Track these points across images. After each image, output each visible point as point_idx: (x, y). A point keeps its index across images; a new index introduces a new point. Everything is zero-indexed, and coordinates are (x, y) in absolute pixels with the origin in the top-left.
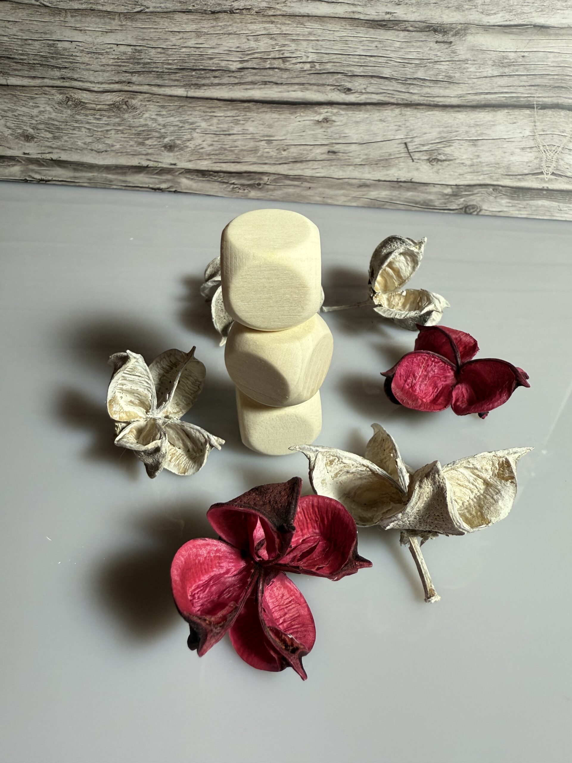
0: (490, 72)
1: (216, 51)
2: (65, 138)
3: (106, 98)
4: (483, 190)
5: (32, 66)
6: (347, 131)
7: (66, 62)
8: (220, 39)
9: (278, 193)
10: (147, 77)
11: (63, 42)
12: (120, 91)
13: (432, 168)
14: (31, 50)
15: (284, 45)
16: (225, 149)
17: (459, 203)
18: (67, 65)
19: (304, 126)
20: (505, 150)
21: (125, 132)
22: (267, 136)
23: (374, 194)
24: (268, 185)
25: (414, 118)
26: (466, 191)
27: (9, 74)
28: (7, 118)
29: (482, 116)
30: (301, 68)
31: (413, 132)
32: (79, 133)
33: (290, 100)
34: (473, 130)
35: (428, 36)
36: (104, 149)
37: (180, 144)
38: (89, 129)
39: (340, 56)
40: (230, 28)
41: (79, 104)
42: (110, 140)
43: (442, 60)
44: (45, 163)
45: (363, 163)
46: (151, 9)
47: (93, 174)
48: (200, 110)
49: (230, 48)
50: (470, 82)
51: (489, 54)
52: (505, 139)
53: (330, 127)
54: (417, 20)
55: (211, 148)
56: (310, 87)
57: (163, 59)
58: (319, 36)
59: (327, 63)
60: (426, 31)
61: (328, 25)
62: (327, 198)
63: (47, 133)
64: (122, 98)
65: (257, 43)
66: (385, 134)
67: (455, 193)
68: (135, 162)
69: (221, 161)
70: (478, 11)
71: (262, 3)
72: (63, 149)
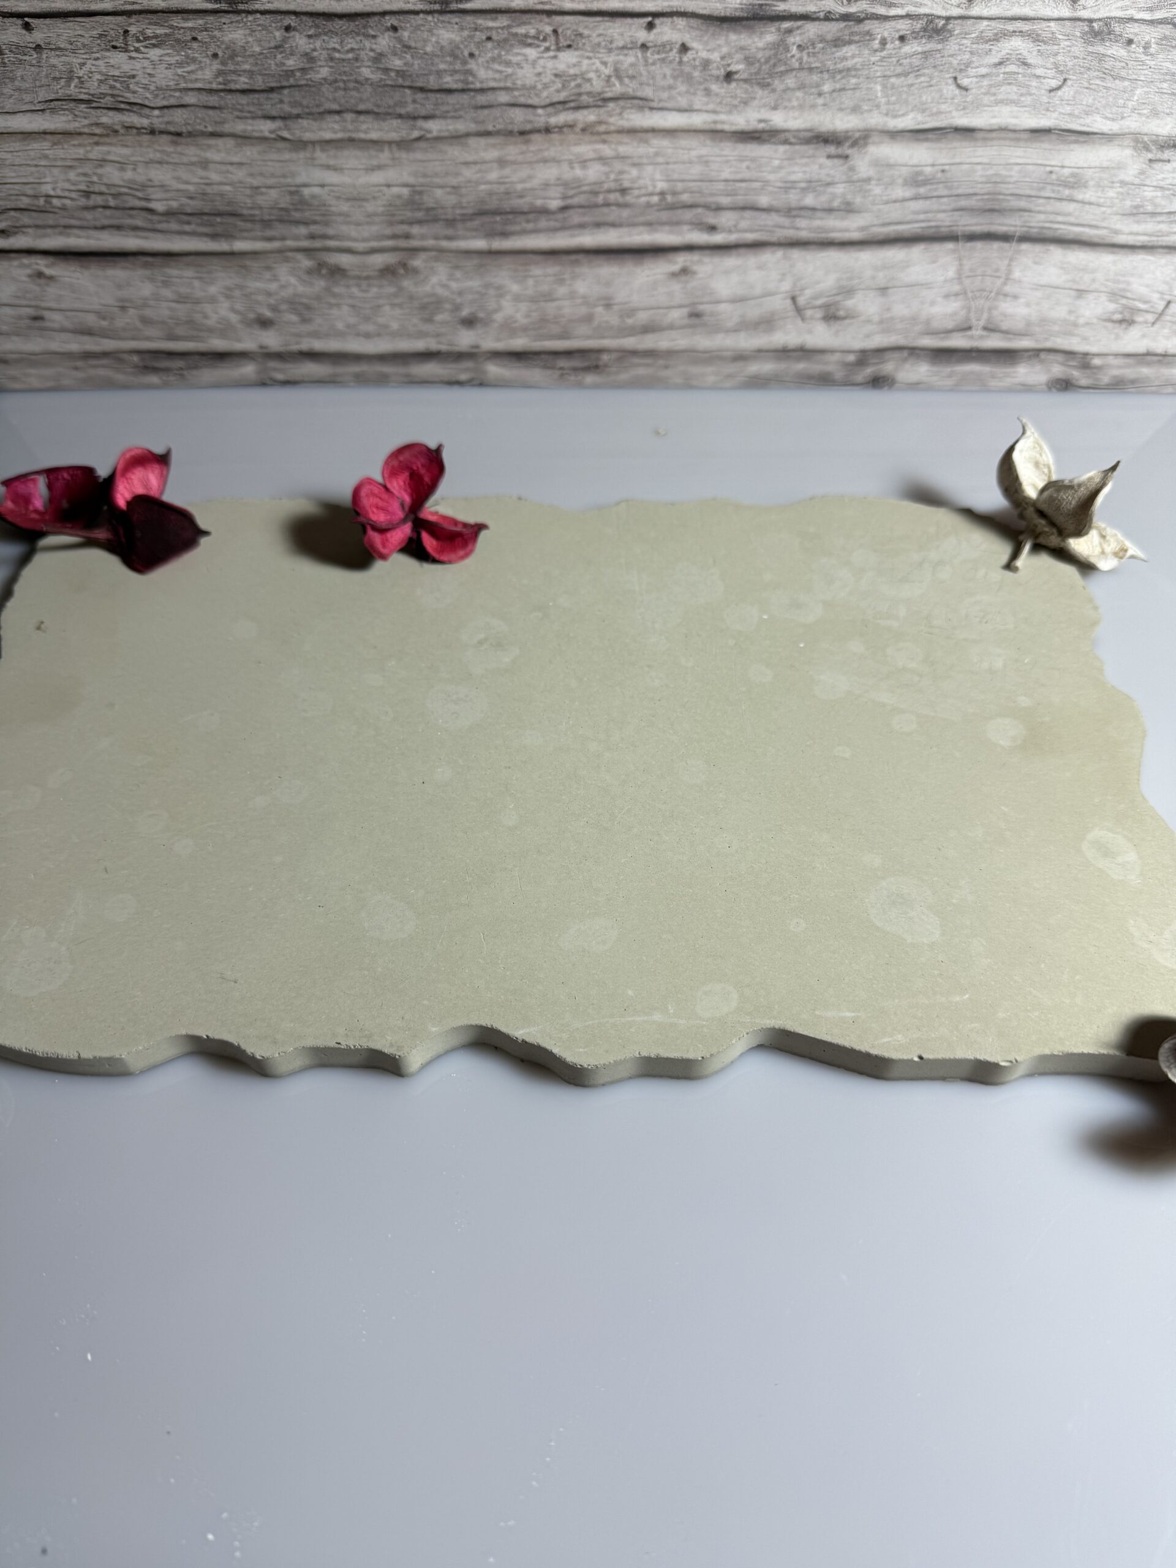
0: (901, 193)
1: (528, 185)
2: (319, 320)
3: (375, 261)
4: (897, 354)
5: (266, 224)
6: (713, 285)
7: (315, 214)
8: (533, 168)
9: (624, 377)
10: (432, 228)
11: (311, 187)
12: (395, 249)
13: (830, 329)
14: (265, 202)
15: (622, 172)
16: (547, 321)
17: (865, 374)
18: (318, 218)
19: (655, 281)
20: (922, 299)
21: (404, 306)
22: (605, 299)
23: (752, 369)
24: (610, 366)
25: (802, 263)
26: (874, 357)
27: (234, 238)
29: (893, 254)
30: (646, 202)
31: (804, 281)
33: (632, 246)
34: (881, 275)
35: (816, 149)
36: (376, 331)
37: (483, 317)
38: (352, 306)
39: (699, 184)
40: (546, 154)
41: (337, 272)
42: (383, 318)
43: (836, 180)
44: (290, 359)
45: (737, 327)
46: (435, 134)
47: (359, 367)
48: (509, 269)
49: (547, 180)
50: (875, 208)
51: (898, 170)
52: (922, 285)
53: (690, 281)
54: (800, 128)
55: (527, 320)
56: (661, 227)
57: (455, 201)
58: (670, 157)
59: (683, 193)
60: (814, 143)
61: (682, 141)
62: (691, 379)
63: (293, 316)
64: (397, 259)
65: (585, 171)
66: (765, 286)
67: (860, 362)
68: (420, 345)
70: (880, 113)
71: (589, 116)
72: (316, 335)
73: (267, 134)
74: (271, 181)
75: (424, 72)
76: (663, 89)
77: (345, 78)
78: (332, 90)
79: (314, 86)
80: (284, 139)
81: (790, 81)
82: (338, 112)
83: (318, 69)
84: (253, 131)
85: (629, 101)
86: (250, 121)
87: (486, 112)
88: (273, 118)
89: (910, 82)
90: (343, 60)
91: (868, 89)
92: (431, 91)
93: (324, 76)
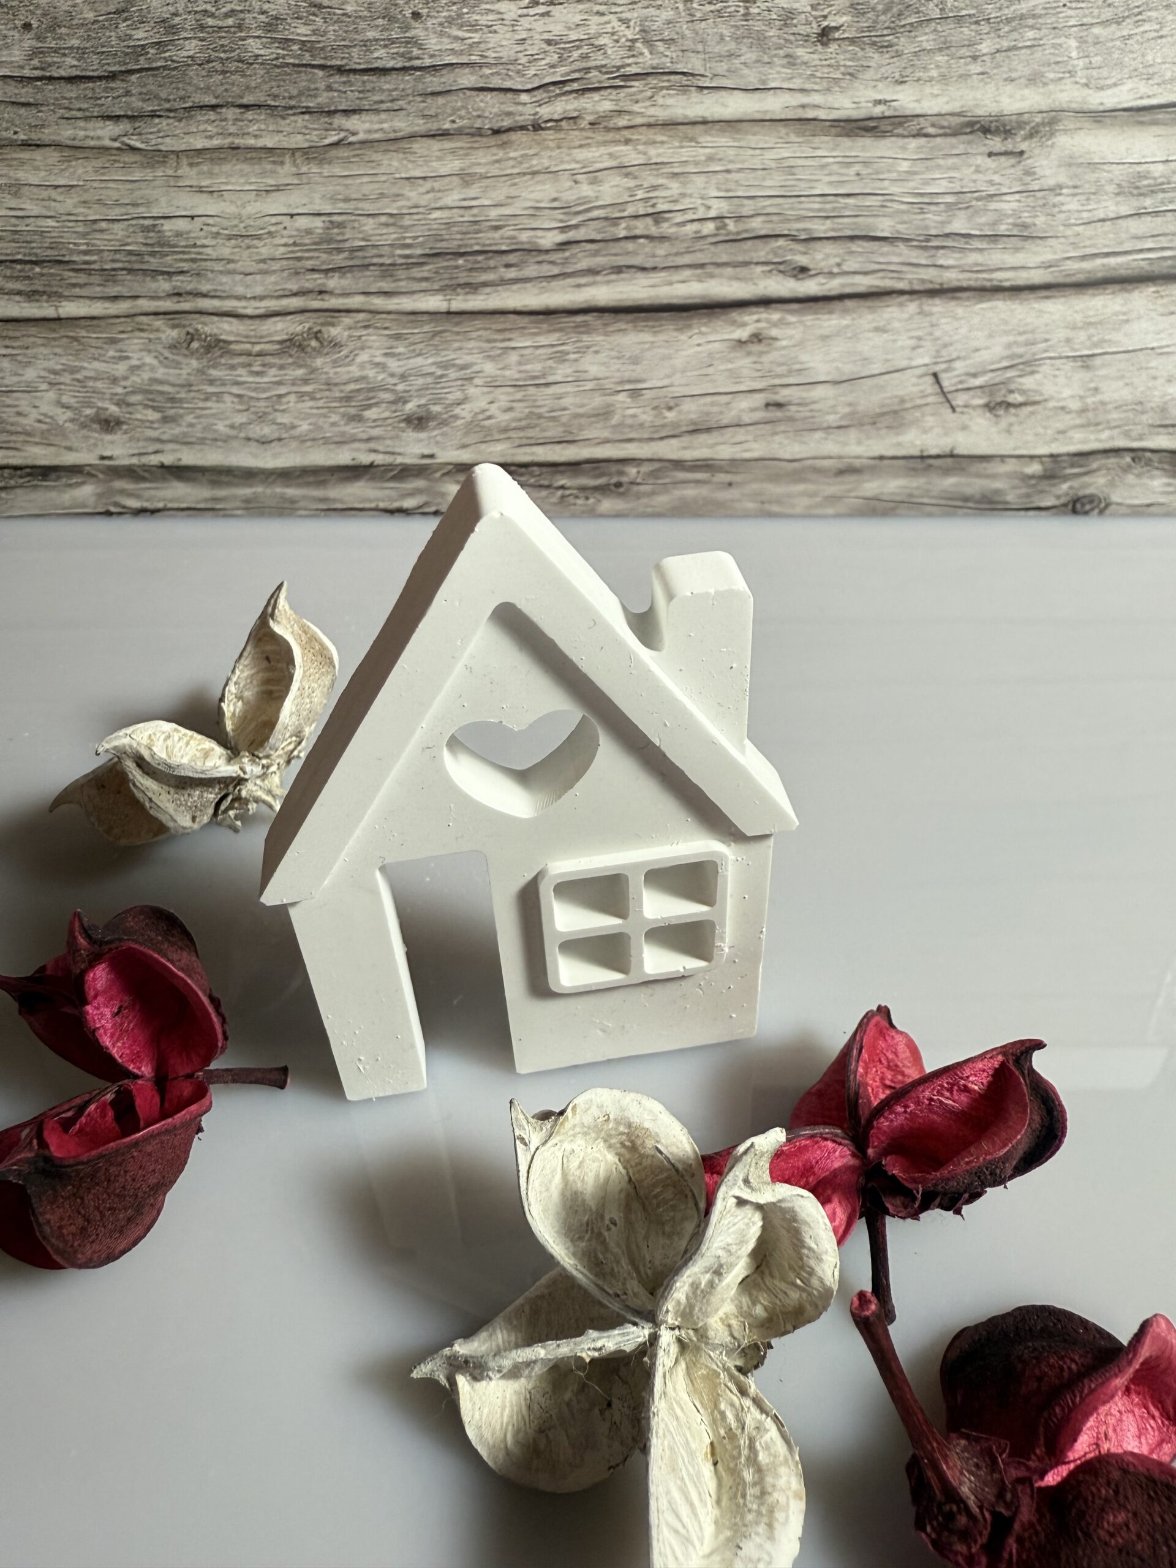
0: (1113, 208)
1: (507, 211)
2: (190, 418)
3: (273, 329)
4: (1112, 461)
5: (109, 276)
6: (804, 357)
7: (182, 260)
8: (514, 184)
9: (662, 500)
10: (359, 278)
11: (174, 220)
12: (303, 311)
13: (997, 423)
14: (106, 243)
15: (654, 188)
16: (540, 416)
17: (1059, 492)
18: (185, 266)
19: (710, 354)
20: (1153, 372)
21: (318, 396)
22: (630, 381)
23: (871, 487)
24: (638, 484)
25: (949, 320)
26: (1072, 466)
27: (61, 296)
28: (63, 387)
29: (1100, 303)
30: (696, 232)
31: (950, 348)
32: (221, 405)
33: (675, 301)
34: (1082, 336)
35: (969, 142)
36: (276, 435)
37: (440, 413)
38: (239, 396)
39: (779, 200)
40: (534, 162)
41: (215, 346)
42: (286, 415)
43: (1005, 190)
44: (146, 475)
45: (843, 423)
46: (361, 136)
47: (253, 490)
48: (479, 338)
49: (538, 201)
50: (1069, 232)
51: (1108, 172)
52: (1153, 349)
53: (767, 352)
54: (943, 112)
55: (507, 416)
56: (717, 271)
57: (394, 236)
58: (731, 162)
59: (752, 216)
60: (966, 134)
61: (750, 137)
62: (770, 502)
63: (150, 412)
64: (307, 325)
65: (596, 188)
66: (890, 357)
67: (1048, 474)
68: (344, 457)
69: (533, 442)
70: (1077, 83)
71: (602, 104)
72: (184, 442)
73: (107, 143)
74: (114, 213)
75: (342, 43)
76: (721, 57)
77: (222, 55)
78: (204, 73)
79: (175, 68)
80: (133, 149)
81: (926, 39)
82: (214, 107)
83: (181, 42)
84: (87, 137)
85: (665, 78)
86: (82, 124)
87: (441, 100)
88: (117, 118)
89: (1125, 33)
90: (220, 28)
91: (1054, 46)
92: (355, 71)
93: (191, 53)
